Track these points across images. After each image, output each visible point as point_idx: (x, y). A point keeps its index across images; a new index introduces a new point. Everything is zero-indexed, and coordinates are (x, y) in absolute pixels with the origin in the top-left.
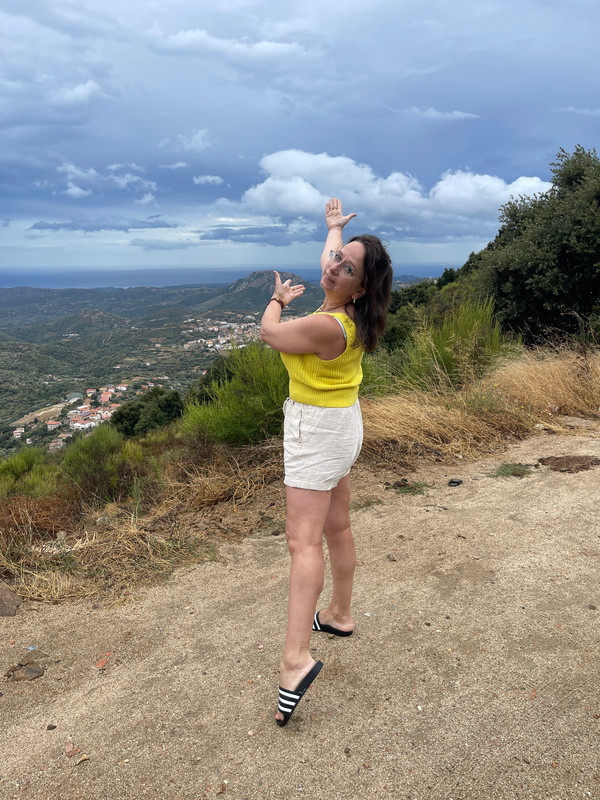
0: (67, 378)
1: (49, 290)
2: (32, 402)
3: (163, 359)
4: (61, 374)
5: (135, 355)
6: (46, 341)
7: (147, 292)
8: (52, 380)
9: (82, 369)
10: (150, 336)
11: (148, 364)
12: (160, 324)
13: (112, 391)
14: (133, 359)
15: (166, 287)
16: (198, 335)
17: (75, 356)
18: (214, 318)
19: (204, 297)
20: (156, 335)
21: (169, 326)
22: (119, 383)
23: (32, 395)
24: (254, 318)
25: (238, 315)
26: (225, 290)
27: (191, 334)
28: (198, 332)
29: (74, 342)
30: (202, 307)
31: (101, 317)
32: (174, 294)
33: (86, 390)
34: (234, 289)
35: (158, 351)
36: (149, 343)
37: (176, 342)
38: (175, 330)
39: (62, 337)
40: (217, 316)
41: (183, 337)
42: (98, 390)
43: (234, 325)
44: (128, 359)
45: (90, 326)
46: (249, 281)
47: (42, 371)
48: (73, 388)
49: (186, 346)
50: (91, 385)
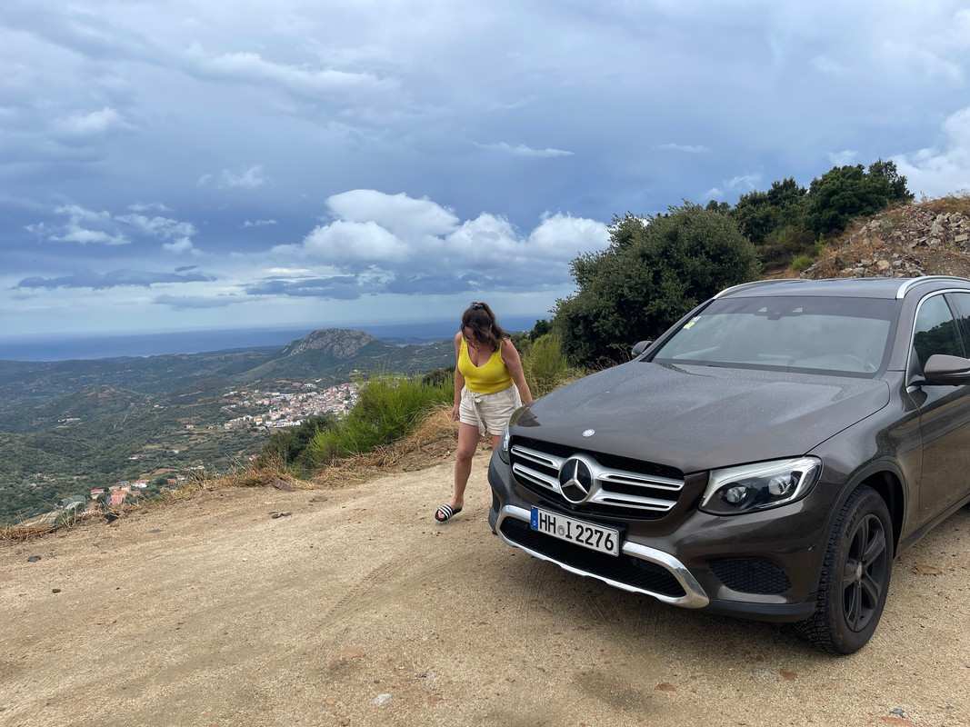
0: (63, 477)
1: (40, 364)
2: (13, 511)
3: (196, 444)
4: (55, 473)
5: (159, 441)
6: (35, 429)
7: (175, 360)
8: (41, 480)
9: (84, 463)
10: (179, 415)
11: (177, 452)
12: (194, 399)
13: (127, 489)
14: (156, 446)
15: (199, 354)
16: (241, 411)
17: (75, 447)
18: (263, 389)
19: (250, 364)
20: (187, 413)
21: (204, 401)
22: (136, 478)
23: (13, 503)
24: (314, 386)
25: (295, 384)
26: (277, 354)
27: (234, 410)
28: (243, 408)
29: (73, 428)
30: (247, 375)
31: (113, 395)
32: (211, 362)
33: (89, 490)
34: (289, 352)
35: (190, 434)
36: (178, 425)
37: (215, 421)
38: (212, 406)
39: (56, 422)
40: (267, 385)
41: (223, 414)
42: (106, 490)
43: (289, 396)
44: (149, 447)
45: (96, 407)
46: (307, 342)
47: (28, 469)
48: (71, 489)
49: (227, 426)
50: (97, 485)
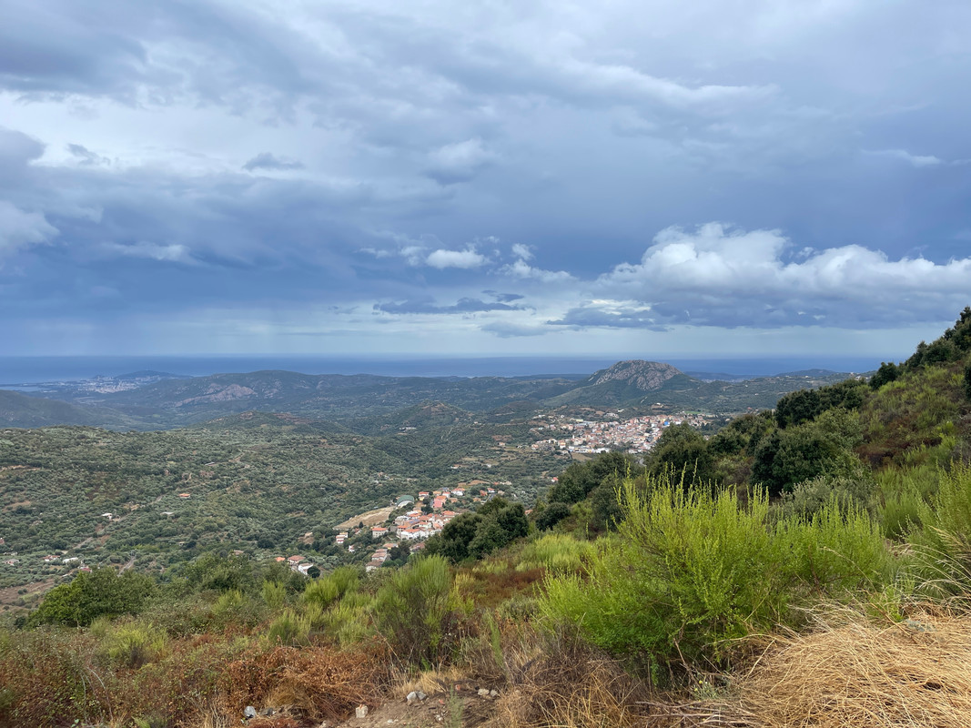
0: (399, 477)
1: (390, 379)
2: (359, 503)
3: (506, 461)
4: (393, 472)
5: (475, 455)
6: (381, 434)
7: (494, 382)
8: (383, 478)
9: (416, 467)
10: (493, 433)
11: (489, 466)
12: (506, 419)
13: (447, 495)
14: (473, 459)
15: (515, 378)
16: (547, 434)
17: (410, 453)
18: (568, 415)
19: (558, 390)
20: (501, 431)
21: (515, 422)
22: (455, 486)
23: (360, 495)
24: (616, 416)
25: (598, 413)
26: (583, 381)
27: (541, 432)
28: (549, 431)
29: (411, 436)
30: (555, 401)
31: (442, 409)
32: (522, 386)
33: (418, 492)
34: (594, 381)
35: (502, 451)
36: (492, 441)
37: (523, 441)
38: (523, 427)
39: (398, 430)
40: (571, 411)
41: (531, 435)
42: (431, 494)
43: (591, 424)
44: (467, 459)
45: (429, 419)
46: (612, 372)
47: (374, 467)
48: (404, 489)
49: (534, 447)
50: (424, 487)
